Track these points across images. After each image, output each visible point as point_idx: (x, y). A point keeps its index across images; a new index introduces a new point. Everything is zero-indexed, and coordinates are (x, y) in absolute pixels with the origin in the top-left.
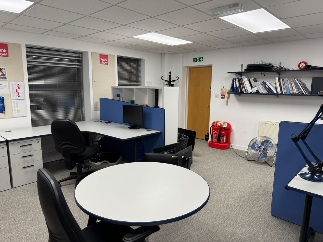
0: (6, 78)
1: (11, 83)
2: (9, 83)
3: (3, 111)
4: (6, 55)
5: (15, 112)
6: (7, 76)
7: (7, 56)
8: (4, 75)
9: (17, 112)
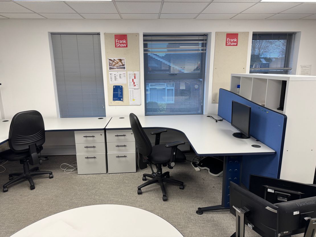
0: (124, 68)
1: (129, 72)
2: (127, 73)
3: (122, 99)
4: (125, 46)
5: (131, 101)
6: (125, 66)
7: (127, 46)
8: (123, 65)
9: (132, 100)
